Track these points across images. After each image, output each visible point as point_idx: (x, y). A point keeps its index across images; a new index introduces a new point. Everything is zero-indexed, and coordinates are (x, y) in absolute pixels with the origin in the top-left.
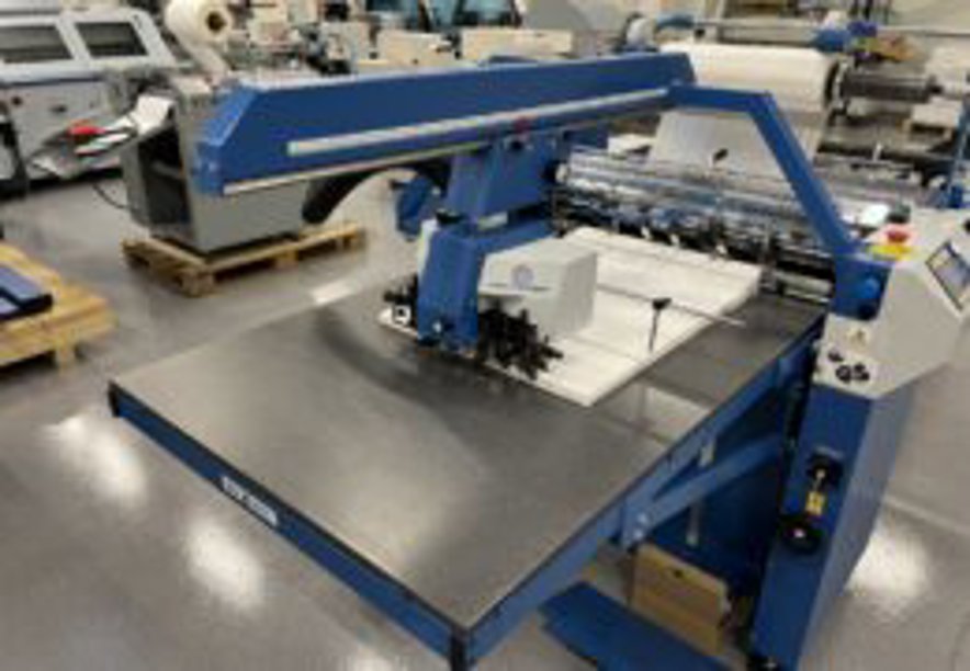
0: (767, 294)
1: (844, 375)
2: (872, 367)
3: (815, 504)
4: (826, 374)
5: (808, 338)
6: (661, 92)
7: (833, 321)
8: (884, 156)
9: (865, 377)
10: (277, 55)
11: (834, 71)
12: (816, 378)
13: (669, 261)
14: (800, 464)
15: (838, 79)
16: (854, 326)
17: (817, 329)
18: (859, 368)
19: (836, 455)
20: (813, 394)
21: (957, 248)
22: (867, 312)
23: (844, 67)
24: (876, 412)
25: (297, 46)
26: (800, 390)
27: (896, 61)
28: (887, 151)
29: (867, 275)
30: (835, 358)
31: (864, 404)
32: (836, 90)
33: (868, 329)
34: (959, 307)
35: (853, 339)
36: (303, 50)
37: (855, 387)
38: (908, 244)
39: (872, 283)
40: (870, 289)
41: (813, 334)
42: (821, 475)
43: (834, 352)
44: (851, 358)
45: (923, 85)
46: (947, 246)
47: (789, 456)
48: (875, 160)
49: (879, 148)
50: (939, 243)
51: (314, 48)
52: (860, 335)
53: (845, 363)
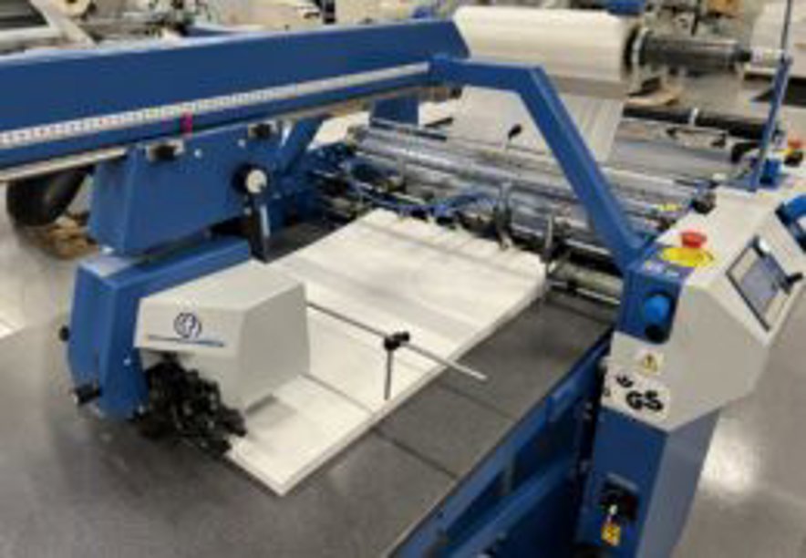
0: (557, 294)
1: (635, 400)
2: (664, 396)
3: (611, 535)
4: (615, 399)
5: (596, 354)
6: (423, 67)
7: (620, 340)
8: (701, 122)
9: (659, 407)
10: (149, 23)
11: (633, 36)
12: (604, 401)
13: (456, 252)
14: (593, 491)
15: (637, 45)
16: (643, 349)
17: (603, 346)
18: (651, 395)
19: (631, 486)
20: (601, 418)
21: (764, 246)
22: (657, 333)
23: (643, 31)
24: (670, 446)
25: (166, 16)
26: (590, 412)
27: (730, 17)
28: (705, 116)
29: (653, 293)
30: (625, 382)
31: (658, 436)
32: (635, 58)
33: (659, 353)
34: (766, 327)
35: (642, 363)
36: (171, 19)
37: (646, 416)
38: (706, 247)
39: (660, 303)
40: (656, 311)
41: (601, 348)
42: (613, 510)
43: (621, 376)
44: (642, 385)
45: (730, 51)
46: (755, 244)
47: (582, 478)
48: (691, 126)
49: (695, 112)
50: (745, 239)
51: (179, 16)
52: (650, 359)
53: (634, 388)
